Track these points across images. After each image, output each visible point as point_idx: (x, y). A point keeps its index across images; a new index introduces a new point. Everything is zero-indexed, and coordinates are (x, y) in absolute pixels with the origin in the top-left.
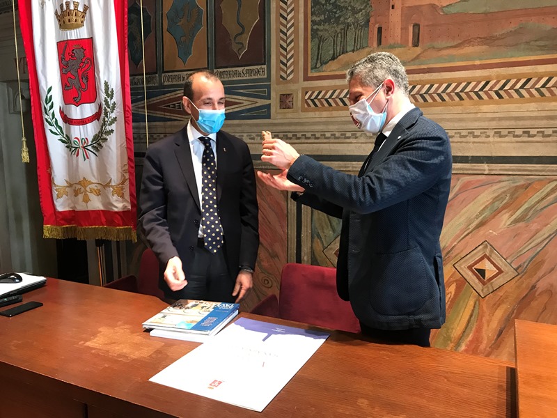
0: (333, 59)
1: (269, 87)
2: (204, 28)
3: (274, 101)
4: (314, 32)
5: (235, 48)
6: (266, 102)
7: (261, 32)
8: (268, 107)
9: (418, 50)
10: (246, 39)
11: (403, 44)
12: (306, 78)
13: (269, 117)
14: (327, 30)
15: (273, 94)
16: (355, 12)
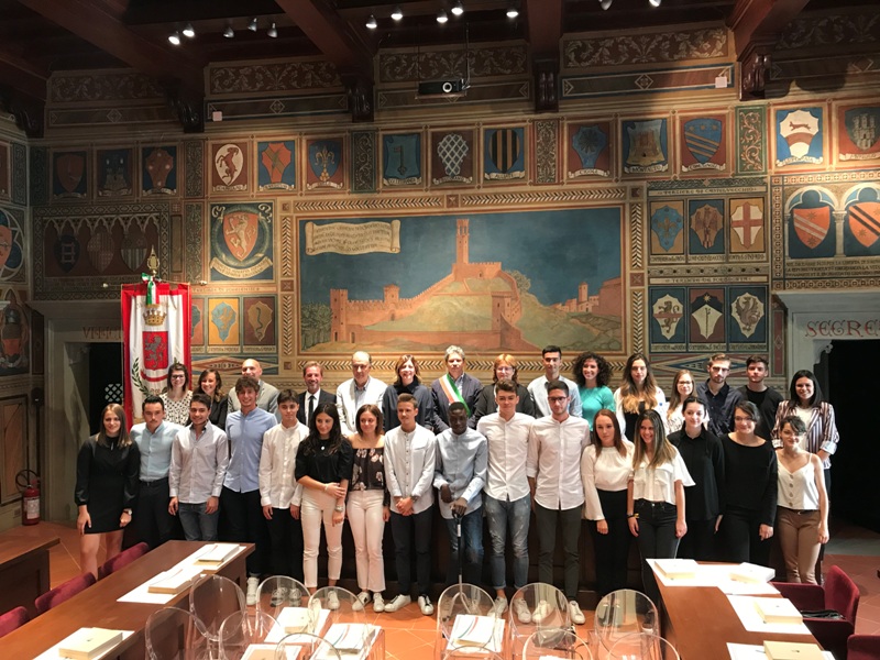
0: (313, 345)
1: (277, 358)
2: (236, 322)
3: (281, 365)
4: (303, 331)
5: (256, 335)
6: (275, 366)
7: (272, 328)
8: (277, 368)
9: (354, 345)
10: (264, 331)
11: (348, 342)
12: (299, 354)
13: (277, 373)
14: (309, 331)
15: (280, 362)
16: (323, 324)
